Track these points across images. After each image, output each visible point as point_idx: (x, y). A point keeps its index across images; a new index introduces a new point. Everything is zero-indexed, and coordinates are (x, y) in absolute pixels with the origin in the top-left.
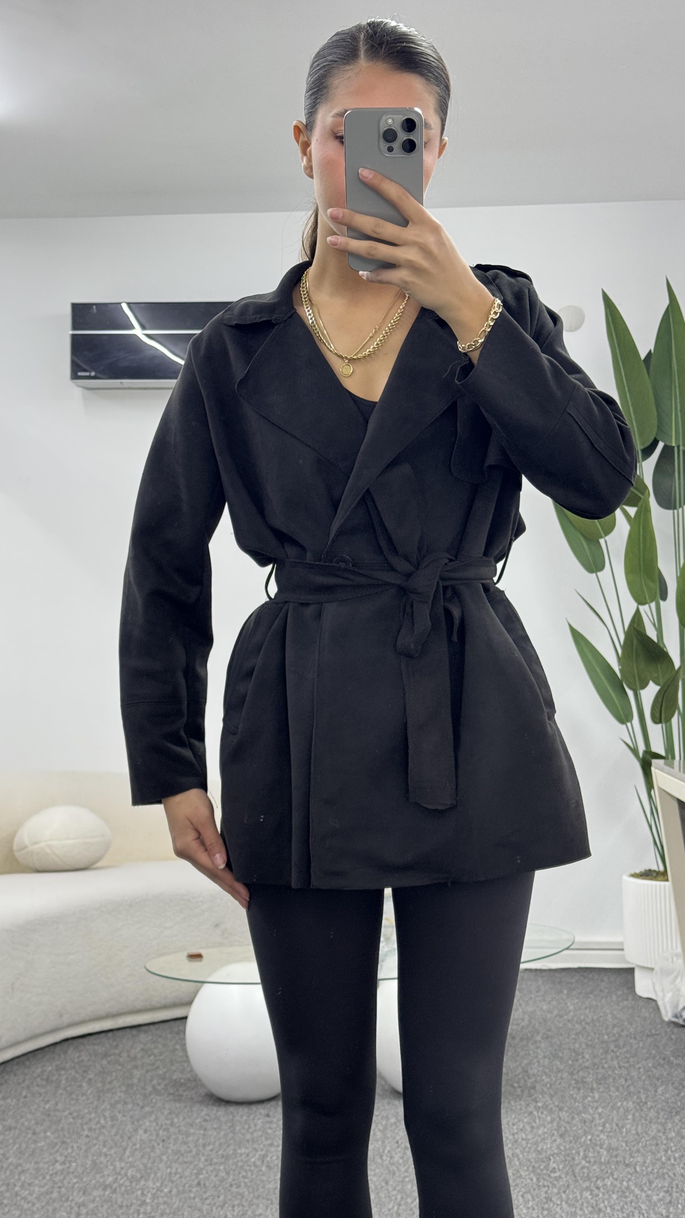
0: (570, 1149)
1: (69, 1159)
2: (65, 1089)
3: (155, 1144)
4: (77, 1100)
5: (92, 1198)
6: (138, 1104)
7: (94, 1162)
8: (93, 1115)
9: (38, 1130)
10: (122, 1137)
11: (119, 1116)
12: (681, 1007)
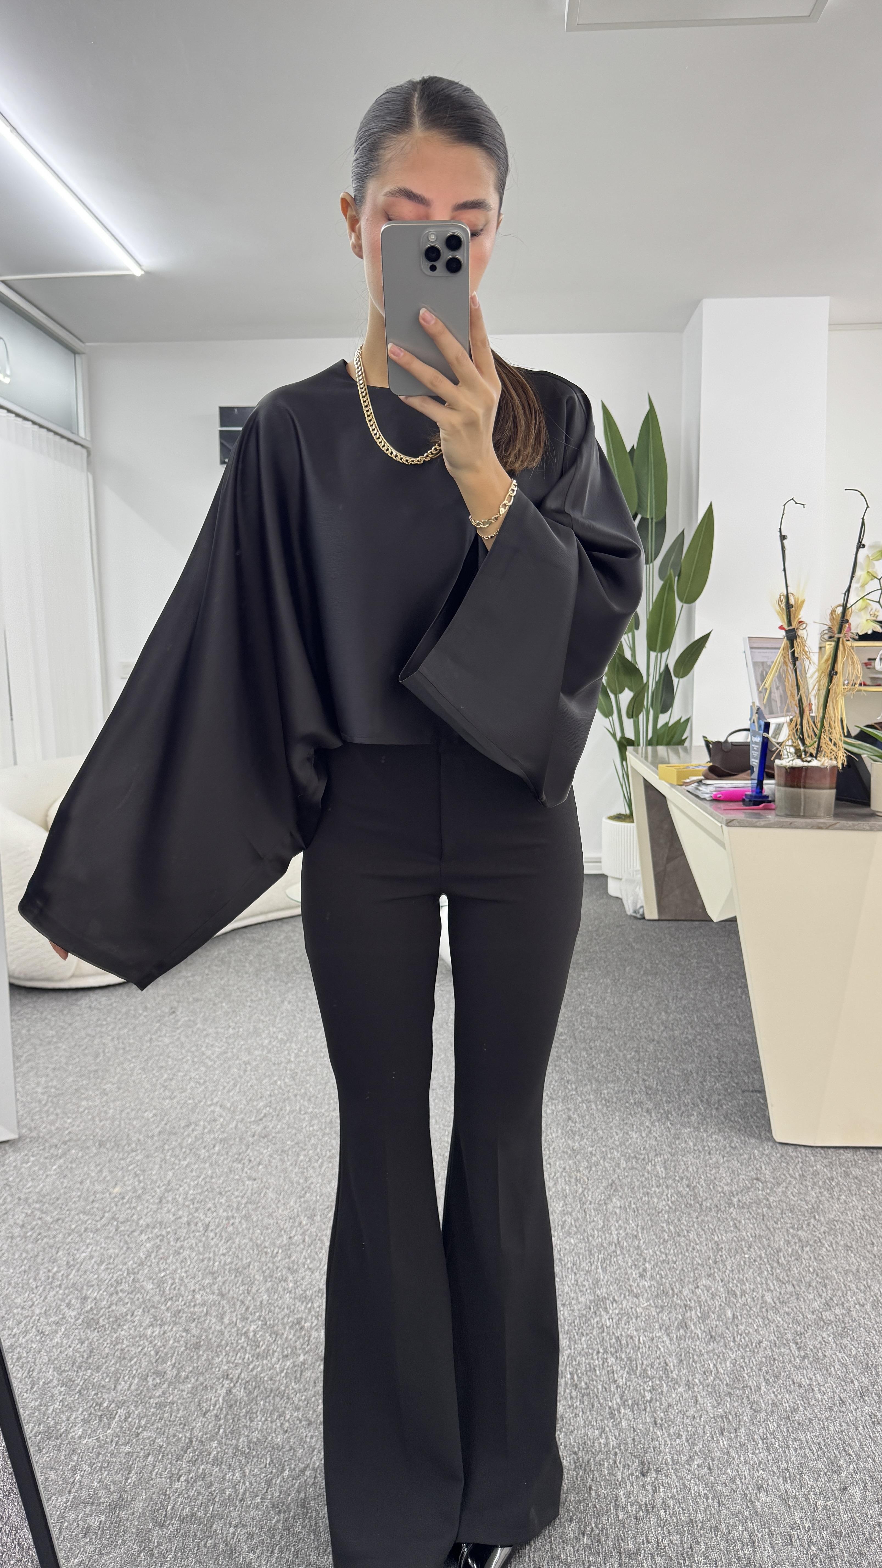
0: (571, 1017)
1: (239, 1025)
2: (234, 969)
3: (295, 1013)
4: (243, 977)
5: (254, 1057)
6: (283, 981)
7: (255, 1027)
8: (253, 990)
9: (216, 1001)
10: (274, 1007)
11: (271, 990)
12: (638, 906)
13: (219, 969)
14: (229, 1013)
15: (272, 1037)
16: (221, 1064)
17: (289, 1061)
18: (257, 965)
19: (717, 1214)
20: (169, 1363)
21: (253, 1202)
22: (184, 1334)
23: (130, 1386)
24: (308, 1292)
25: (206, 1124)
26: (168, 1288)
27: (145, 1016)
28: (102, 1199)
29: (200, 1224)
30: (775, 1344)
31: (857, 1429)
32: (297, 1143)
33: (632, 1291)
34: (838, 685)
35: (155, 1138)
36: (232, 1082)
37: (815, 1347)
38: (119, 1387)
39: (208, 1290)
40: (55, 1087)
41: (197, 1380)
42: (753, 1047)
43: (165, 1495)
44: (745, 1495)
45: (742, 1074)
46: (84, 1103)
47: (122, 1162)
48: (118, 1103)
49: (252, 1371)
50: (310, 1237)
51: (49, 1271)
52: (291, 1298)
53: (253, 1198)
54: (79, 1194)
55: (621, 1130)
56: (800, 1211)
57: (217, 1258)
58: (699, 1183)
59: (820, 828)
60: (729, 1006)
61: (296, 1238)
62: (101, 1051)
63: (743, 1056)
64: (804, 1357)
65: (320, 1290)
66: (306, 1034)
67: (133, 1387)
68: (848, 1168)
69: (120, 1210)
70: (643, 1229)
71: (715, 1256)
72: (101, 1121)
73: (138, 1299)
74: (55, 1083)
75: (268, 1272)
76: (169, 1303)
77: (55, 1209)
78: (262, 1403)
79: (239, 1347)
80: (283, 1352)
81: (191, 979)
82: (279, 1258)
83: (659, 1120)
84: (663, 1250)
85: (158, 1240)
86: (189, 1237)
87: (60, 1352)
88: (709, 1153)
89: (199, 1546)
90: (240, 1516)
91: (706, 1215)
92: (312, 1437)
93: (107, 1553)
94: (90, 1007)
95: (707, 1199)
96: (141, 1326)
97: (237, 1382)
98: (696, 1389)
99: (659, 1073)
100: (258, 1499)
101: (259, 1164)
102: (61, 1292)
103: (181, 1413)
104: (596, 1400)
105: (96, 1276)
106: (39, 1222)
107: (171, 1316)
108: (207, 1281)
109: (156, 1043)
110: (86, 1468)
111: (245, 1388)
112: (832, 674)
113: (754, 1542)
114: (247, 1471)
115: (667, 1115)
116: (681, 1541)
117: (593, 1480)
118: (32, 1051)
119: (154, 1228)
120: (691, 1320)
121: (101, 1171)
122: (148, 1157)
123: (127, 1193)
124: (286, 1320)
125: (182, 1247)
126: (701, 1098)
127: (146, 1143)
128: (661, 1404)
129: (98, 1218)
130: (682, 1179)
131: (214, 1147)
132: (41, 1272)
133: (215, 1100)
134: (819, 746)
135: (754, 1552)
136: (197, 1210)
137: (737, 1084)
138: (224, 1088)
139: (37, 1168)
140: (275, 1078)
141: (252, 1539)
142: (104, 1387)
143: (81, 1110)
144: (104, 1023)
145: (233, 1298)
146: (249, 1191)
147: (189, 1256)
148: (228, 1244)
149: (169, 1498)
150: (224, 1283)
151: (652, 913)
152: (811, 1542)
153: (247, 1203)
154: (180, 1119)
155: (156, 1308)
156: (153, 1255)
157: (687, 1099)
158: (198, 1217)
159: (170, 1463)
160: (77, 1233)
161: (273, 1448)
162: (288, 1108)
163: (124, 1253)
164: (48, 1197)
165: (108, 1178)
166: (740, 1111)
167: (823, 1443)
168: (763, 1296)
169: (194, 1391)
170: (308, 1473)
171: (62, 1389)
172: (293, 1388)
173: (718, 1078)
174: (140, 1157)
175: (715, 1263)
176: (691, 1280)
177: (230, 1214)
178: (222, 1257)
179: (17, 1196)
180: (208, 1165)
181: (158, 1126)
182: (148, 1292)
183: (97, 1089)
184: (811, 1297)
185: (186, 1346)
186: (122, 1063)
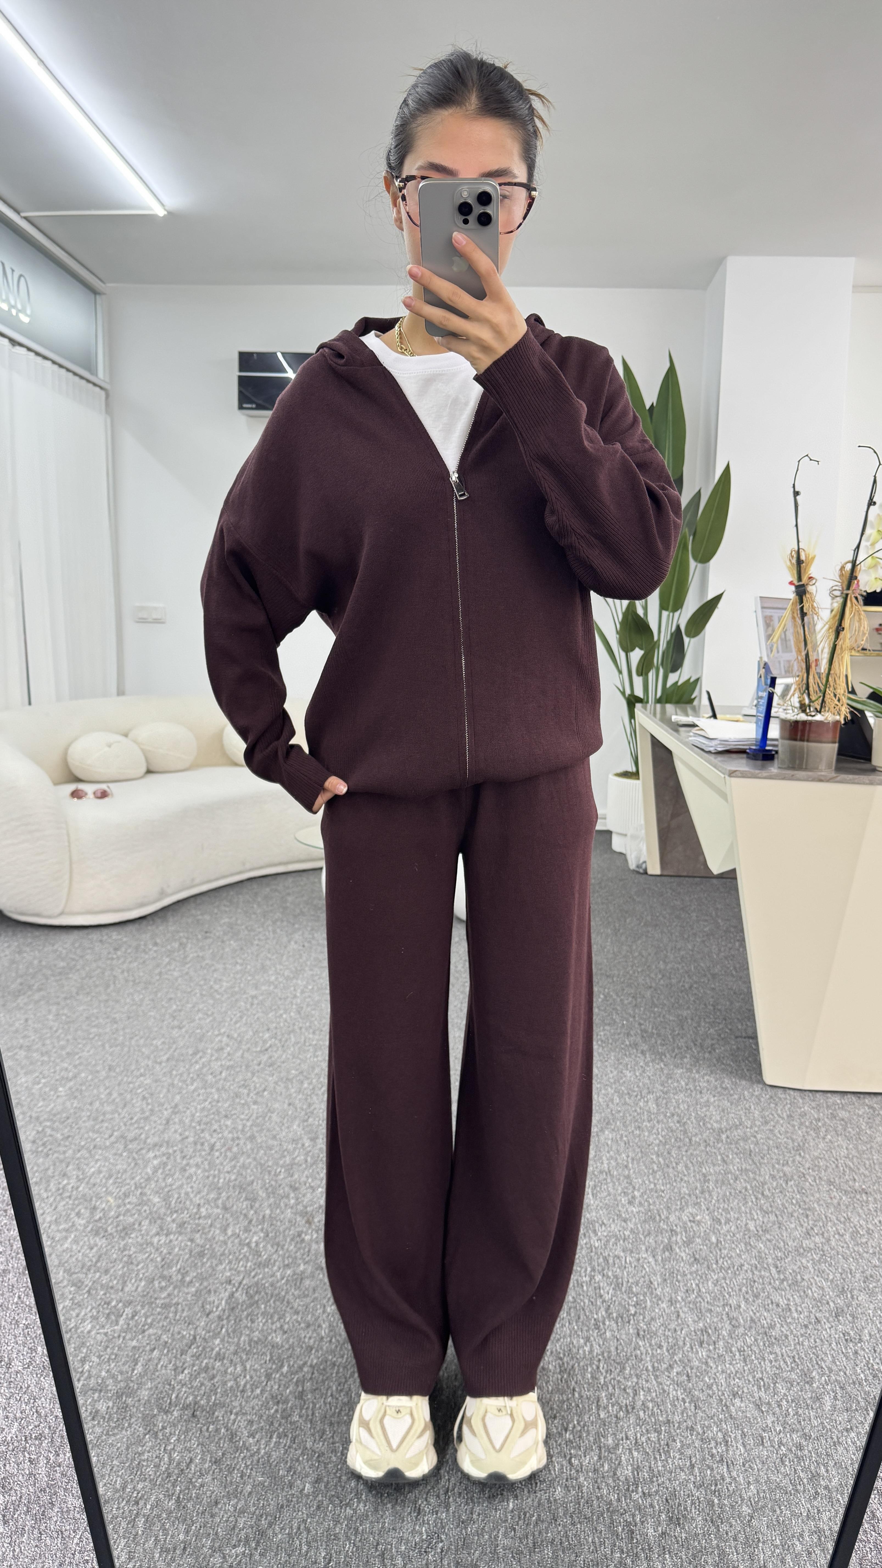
1: (246, 962)
3: (302, 952)
4: (250, 917)
5: (261, 992)
6: (290, 922)
7: (262, 965)
9: (225, 939)
10: (280, 946)
11: (278, 930)
12: (641, 861)
13: (227, 909)
14: (236, 951)
15: (279, 974)
16: (229, 998)
17: (295, 997)
18: (265, 907)
19: (706, 1147)
20: (174, 1269)
21: (258, 1125)
22: (189, 1243)
23: (137, 1288)
24: (308, 1209)
25: (214, 1053)
26: (174, 1202)
27: (156, 951)
28: (111, 1119)
29: (206, 1144)
30: (756, 1268)
31: (830, 1345)
32: (302, 1072)
33: (621, 1215)
34: (844, 641)
35: (164, 1064)
36: (238, 1015)
37: (794, 1271)
38: (126, 1289)
39: (212, 1204)
40: (66, 1015)
41: (201, 1285)
42: (747, 997)
43: (170, 1385)
44: (721, 1400)
45: (736, 1020)
46: (94, 1030)
47: (131, 1086)
48: (127, 1031)
49: (254, 1277)
50: (312, 1158)
51: (59, 1183)
52: (292, 1213)
53: (258, 1121)
54: (88, 1114)
55: (615, 1069)
56: (786, 1148)
57: (222, 1176)
58: (689, 1119)
59: (821, 781)
60: (726, 958)
61: (298, 1158)
62: (111, 983)
63: (737, 1004)
64: (783, 1280)
65: (320, 1207)
66: (311, 973)
67: (140, 1289)
68: (835, 1110)
69: (129, 1130)
70: (633, 1159)
71: (702, 1187)
72: (111, 1047)
73: (145, 1211)
74: (66, 1011)
75: (270, 1190)
76: (175, 1216)
77: (66, 1127)
78: (263, 1306)
79: (241, 1256)
80: (284, 1262)
81: (200, 917)
82: (282, 1177)
83: (653, 1061)
84: (652, 1180)
85: (164, 1158)
86: (195, 1156)
87: (71, 1256)
88: (701, 1092)
89: (201, 1431)
90: (240, 1405)
91: (695, 1150)
92: (310, 1338)
93: (114, 1435)
94: (101, 941)
95: (696, 1134)
96: (147, 1235)
97: (239, 1287)
98: (678, 1306)
99: (655, 1018)
100: (258, 1391)
101: (265, 1090)
102: (71, 1202)
103: (185, 1314)
104: (582, 1312)
105: (104, 1189)
106: (50, 1138)
107: (177, 1228)
108: (212, 1196)
109: (166, 976)
110: (95, 1359)
111: (247, 1293)
112: (839, 629)
113: (727, 1442)
114: (248, 1367)
115: (661, 1058)
116: (659, 1440)
117: (576, 1383)
118: (44, 981)
119: (161, 1146)
120: (677, 1243)
121: (110, 1094)
122: (156, 1081)
123: (135, 1113)
124: (287, 1232)
125: (188, 1164)
126: (694, 1042)
127: (153, 1068)
128: (644, 1318)
129: (107, 1136)
130: (673, 1115)
131: (221, 1073)
132: (52, 1184)
133: (223, 1031)
134: (823, 701)
135: (727, 1450)
136: (203, 1131)
137: (730, 1030)
138: (231, 1020)
139: (47, 1089)
140: (281, 1012)
141: (252, 1426)
142: (112, 1288)
143: (91, 1036)
144: (115, 956)
145: (236, 1212)
146: (255, 1115)
147: (195, 1173)
148: (233, 1163)
149: (174, 1388)
150: (228, 1198)
151: (655, 868)
152: (781, 1443)
153: (252, 1125)
154: (188, 1047)
155: (162, 1219)
156: (160, 1171)
157: (681, 1043)
158: (204, 1137)
159: (176, 1357)
160: (87, 1149)
161: (273, 1346)
162: (293, 1039)
163: (132, 1169)
164: (58, 1116)
165: (117, 1100)
166: (732, 1055)
167: (797, 1357)
168: (747, 1224)
169: (198, 1294)
170: (305, 1369)
171: (72, 1289)
172: (293, 1294)
173: (712, 1024)
174: (148, 1081)
175: (702, 1192)
176: (678, 1207)
177: (235, 1135)
178: (227, 1175)
179: (28, 1114)
180: (214, 1090)
181: (166, 1053)
182: (154, 1205)
183: (108, 1018)
184: (793, 1226)
185: (190, 1254)
186: (132, 994)
